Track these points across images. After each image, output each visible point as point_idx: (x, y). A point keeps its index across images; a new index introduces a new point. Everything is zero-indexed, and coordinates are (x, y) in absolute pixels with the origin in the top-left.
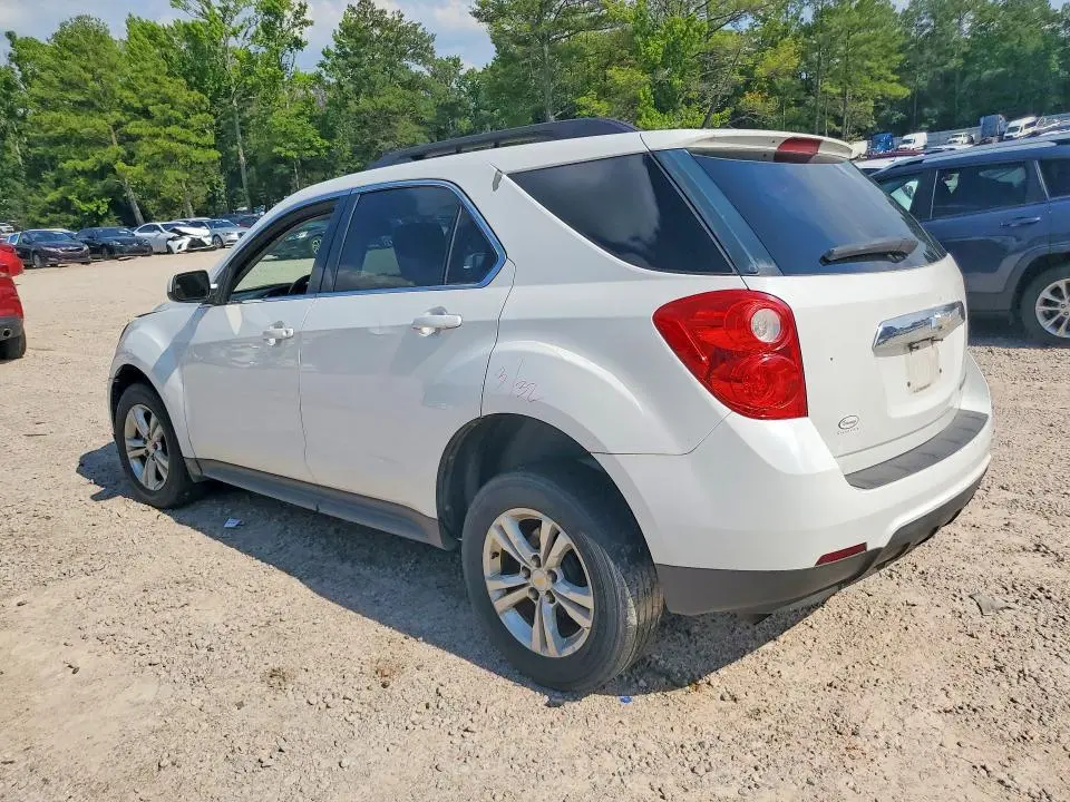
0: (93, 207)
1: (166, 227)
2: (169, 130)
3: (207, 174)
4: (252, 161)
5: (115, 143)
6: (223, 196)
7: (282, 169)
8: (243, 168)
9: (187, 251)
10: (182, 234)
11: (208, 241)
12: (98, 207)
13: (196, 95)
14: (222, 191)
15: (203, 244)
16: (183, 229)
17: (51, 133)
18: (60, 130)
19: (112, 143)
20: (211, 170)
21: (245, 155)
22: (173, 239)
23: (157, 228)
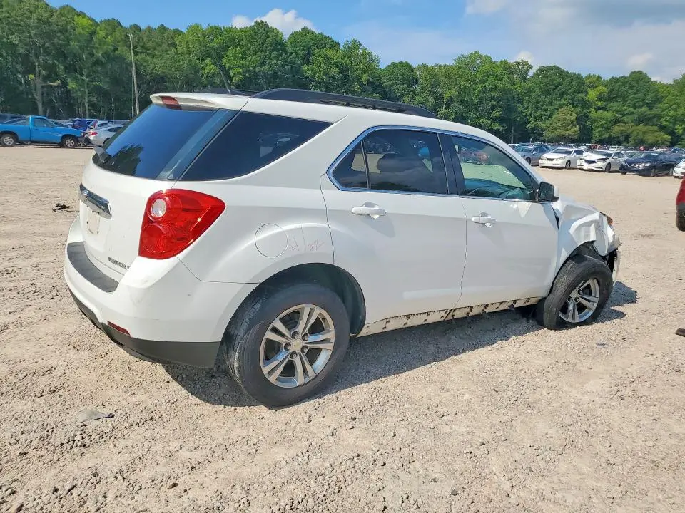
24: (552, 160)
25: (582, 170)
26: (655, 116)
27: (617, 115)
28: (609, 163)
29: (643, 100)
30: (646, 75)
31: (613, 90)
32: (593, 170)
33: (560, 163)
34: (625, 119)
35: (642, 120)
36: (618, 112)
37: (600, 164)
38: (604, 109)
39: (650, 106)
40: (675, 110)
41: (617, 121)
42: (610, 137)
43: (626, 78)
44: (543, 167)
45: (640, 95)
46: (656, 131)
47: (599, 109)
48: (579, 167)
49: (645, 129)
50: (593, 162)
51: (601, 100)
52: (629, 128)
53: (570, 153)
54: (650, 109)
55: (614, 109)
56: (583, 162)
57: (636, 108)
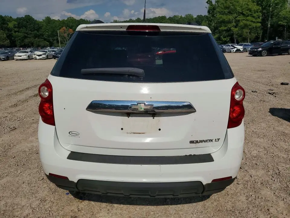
0: (226, 39)
1: (231, 45)
2: (248, 18)
3: (257, 30)
4: (272, 26)
5: (234, 22)
6: (261, 37)
7: (281, 29)
8: (269, 29)
9: (235, 52)
10: (235, 47)
11: (241, 50)
12: (227, 39)
13: (258, 7)
14: (261, 35)
15: (240, 51)
16: (235, 46)
17: (219, 20)
18: (221, 19)
19: (233, 22)
20: (259, 29)
21: (270, 24)
22: (232, 49)
23: (229, 46)
24: (21, 56)
25: (36, 59)
26: (41, 35)
27: (25, 35)
28: (47, 55)
29: (34, 28)
30: (31, 17)
31: (20, 23)
32: (41, 59)
33: (25, 57)
34: (29, 36)
35: (36, 36)
36: (25, 33)
37: (44, 56)
38: (18, 32)
39: (38, 30)
40: (47, 32)
41: (25, 37)
42: (25, 44)
43: (24, 18)
44: (16, 60)
45: (32, 25)
46: (43, 41)
47: (15, 32)
48: (34, 58)
49: (39, 40)
50: (40, 55)
51: (15, 28)
52: (32, 40)
53: (28, 52)
54: (38, 32)
55: (23, 32)
56: (36, 56)
57: (32, 31)
